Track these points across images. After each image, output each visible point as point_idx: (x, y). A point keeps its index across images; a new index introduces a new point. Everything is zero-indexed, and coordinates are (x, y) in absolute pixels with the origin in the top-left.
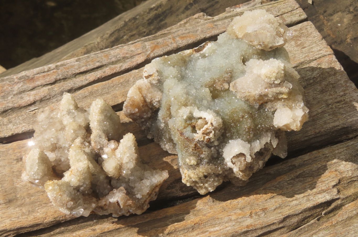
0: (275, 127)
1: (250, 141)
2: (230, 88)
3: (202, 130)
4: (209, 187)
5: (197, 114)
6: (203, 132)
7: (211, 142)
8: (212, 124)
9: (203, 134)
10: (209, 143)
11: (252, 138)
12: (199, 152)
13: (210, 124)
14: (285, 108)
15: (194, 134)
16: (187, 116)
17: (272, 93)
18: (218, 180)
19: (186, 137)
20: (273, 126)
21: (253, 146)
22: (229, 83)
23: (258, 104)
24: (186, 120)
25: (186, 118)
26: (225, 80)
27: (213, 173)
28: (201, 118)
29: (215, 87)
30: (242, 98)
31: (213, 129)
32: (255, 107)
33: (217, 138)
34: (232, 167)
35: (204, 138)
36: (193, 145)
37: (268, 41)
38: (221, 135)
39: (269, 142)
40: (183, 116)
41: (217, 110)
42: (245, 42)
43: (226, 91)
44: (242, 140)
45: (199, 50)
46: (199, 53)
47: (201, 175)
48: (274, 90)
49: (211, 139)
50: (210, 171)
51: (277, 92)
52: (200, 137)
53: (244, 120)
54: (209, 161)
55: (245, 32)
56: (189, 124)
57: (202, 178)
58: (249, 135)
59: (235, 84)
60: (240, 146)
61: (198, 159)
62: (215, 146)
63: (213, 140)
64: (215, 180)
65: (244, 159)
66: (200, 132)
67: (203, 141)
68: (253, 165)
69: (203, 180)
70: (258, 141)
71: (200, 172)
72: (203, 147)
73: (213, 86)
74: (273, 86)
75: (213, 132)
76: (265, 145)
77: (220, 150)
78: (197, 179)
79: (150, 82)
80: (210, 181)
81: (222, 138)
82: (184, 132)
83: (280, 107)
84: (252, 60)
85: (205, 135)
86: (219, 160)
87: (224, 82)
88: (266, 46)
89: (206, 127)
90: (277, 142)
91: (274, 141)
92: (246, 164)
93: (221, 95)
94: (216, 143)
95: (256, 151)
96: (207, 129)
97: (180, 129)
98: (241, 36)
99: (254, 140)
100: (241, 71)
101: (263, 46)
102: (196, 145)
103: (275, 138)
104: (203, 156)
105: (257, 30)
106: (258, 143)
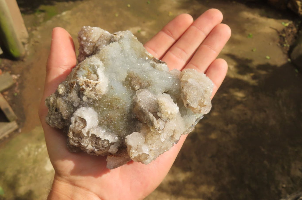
0: (125, 141)
1: (100, 124)
3: (88, 80)
4: (51, 120)
5: (100, 72)
6: (87, 81)
7: (82, 93)
8: (97, 84)
9: (85, 82)
10: (81, 92)
11: (104, 124)
12: (71, 89)
13: (96, 83)
14: (144, 136)
15: (82, 77)
16: (93, 64)
17: (148, 117)
18: (59, 123)
19: (76, 73)
20: (125, 138)
21: (98, 129)
22: (140, 88)
23: (135, 116)
24: (90, 66)
25: (91, 65)
26: (141, 84)
27: (61, 112)
28: (98, 76)
29: (132, 80)
30: (134, 101)
31: (93, 88)
32: (132, 115)
33: (88, 96)
34: (72, 122)
35: (82, 85)
36: (72, 81)
37: (190, 96)
38: (93, 99)
39: (110, 142)
40: (92, 62)
41: (113, 86)
42: (180, 85)
43: (134, 90)
44: (98, 117)
45: (156, 61)
46: (154, 62)
47: (55, 105)
48: (151, 115)
49: (85, 91)
50: (61, 108)
51: (151, 119)
52: (82, 82)
53: (116, 111)
54: (67, 102)
55: (187, 79)
56: (88, 70)
57: (54, 108)
58: (105, 120)
59: (141, 91)
60: (91, 117)
61: (65, 92)
62: (82, 100)
63: (85, 94)
64: (58, 120)
65: (82, 127)
66: (85, 79)
67: (80, 86)
68: (84, 139)
69: (53, 111)
70: (104, 131)
71: (56, 102)
72: (75, 89)
73: (132, 79)
74: (154, 114)
75: (91, 89)
76: (105, 140)
77: (82, 105)
78: (51, 105)
79: (111, 38)
80: (55, 116)
81: (91, 101)
82: (80, 70)
83: (142, 132)
84: (169, 95)
85: (84, 84)
86: (73, 109)
87: (139, 84)
88: (186, 99)
89: (92, 81)
90: (114, 151)
91: (113, 148)
92: (80, 131)
93: (128, 87)
94: (84, 98)
95: (95, 133)
96: (90, 83)
97: (81, 66)
98: (183, 79)
99: (104, 128)
100: (154, 90)
101: (185, 97)
102: (74, 83)
103: (117, 147)
104: (69, 94)
105: (194, 85)
106: (103, 132)
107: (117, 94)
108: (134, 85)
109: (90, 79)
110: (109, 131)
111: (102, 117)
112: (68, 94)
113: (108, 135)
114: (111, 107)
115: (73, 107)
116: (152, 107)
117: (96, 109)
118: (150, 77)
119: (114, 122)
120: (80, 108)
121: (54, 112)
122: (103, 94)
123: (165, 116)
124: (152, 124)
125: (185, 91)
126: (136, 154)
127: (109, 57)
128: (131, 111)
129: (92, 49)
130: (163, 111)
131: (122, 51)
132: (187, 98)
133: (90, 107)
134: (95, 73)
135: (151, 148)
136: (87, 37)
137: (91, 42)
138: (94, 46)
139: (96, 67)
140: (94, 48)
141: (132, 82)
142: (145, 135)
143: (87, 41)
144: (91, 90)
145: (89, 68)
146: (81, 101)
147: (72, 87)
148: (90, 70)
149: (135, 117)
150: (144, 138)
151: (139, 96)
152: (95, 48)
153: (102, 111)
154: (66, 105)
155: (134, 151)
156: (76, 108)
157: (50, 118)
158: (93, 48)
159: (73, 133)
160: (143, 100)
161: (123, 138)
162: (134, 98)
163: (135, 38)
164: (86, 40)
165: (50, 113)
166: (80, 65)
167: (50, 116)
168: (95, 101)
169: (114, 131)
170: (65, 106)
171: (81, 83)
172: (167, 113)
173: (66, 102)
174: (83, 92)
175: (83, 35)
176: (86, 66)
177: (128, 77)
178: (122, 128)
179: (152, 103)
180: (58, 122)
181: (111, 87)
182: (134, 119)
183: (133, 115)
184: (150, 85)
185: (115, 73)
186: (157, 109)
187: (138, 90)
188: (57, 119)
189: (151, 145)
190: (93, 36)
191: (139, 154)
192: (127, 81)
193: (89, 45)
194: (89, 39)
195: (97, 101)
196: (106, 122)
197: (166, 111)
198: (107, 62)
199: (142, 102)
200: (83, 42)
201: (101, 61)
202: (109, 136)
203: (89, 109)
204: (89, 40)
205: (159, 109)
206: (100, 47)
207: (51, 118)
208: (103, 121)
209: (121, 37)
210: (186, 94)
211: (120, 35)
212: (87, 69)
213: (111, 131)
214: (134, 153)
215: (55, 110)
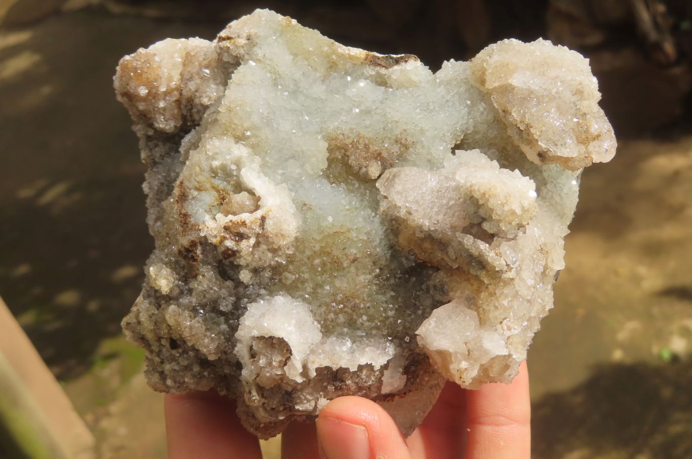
0: (417, 345)
1: (327, 330)
2: (380, 181)
3: (230, 217)
4: (170, 378)
5: (252, 177)
6: (230, 224)
7: (232, 263)
8: (263, 219)
9: (226, 228)
10: (227, 262)
11: (338, 325)
12: (191, 268)
13: (259, 216)
14: (469, 308)
15: (207, 217)
16: (222, 164)
17: (460, 247)
18: (199, 377)
19: (183, 212)
20: (414, 337)
21: (327, 347)
22: (384, 168)
23: (413, 257)
24: (214, 173)
25: (217, 167)
26: (380, 154)
27: (193, 346)
28: (251, 193)
29: (348, 156)
30: (389, 218)
31: (258, 236)
32: (403, 259)
33: (254, 265)
34: (242, 362)
35: (221, 242)
36: (185, 241)
37: (544, 129)
38: (270, 266)
39: (377, 367)
40: (213, 159)
41: (307, 203)
42: (491, 105)
43: (368, 182)
44: (312, 311)
45: (379, 62)
46: (378, 68)
47: (164, 331)
48: (468, 241)
49: (238, 255)
50: (186, 334)
51: (474, 251)
52: (215, 233)
53: (353, 269)
54: (198, 308)
55: (507, 79)
56: (213, 188)
57: (163, 342)
58: (336, 314)
59: (394, 176)
60: (293, 322)
61: (177, 282)
62: (238, 283)
63: (241, 263)
64: (191, 370)
65: (280, 362)
66: (223, 220)
67: (215, 247)
68: (300, 393)
69: (164, 350)
70: (349, 344)
71: (165, 320)
72: (205, 263)
73: (346, 150)
74: (474, 230)
75: (252, 241)
76: (361, 368)
77: (246, 300)
78: (150, 336)
79: (219, 54)
80: (179, 363)
81: (267, 274)
82: (190, 197)
83: (459, 298)
84: (477, 151)
85: (228, 236)
86: (227, 322)
87: (376, 158)
88: (531, 142)
89: (245, 217)
90: (398, 383)
91: (392, 377)
92: (280, 377)
93: (346, 181)
94: (245, 276)
95: (325, 363)
96: (244, 224)
97: (186, 183)
98: (492, 83)
99: (341, 335)
100: (429, 157)
101: (525, 135)
102: (193, 244)
103: (401, 370)
104: (194, 284)
105: (537, 88)
106: (344, 349)
107: (330, 219)
108: (360, 168)
109: (235, 214)
110: (362, 336)
111: (323, 309)
112: (191, 286)
113: (364, 348)
114: (335, 266)
115: (222, 313)
116: (457, 213)
117: (292, 290)
118: (397, 122)
119: (362, 306)
120: (246, 308)
121: (166, 352)
122: (292, 239)
123: (510, 223)
124: (481, 263)
125: (518, 120)
126: (473, 370)
127: (255, 119)
128: (394, 251)
129: (176, 111)
130: (499, 213)
131: (276, 81)
132: (536, 137)
133: (272, 293)
134: (239, 187)
135: (508, 333)
136: (149, 85)
137: (166, 94)
138: (178, 102)
139: (234, 167)
140: (182, 106)
141: (352, 161)
142: (472, 303)
143: (153, 95)
144: (257, 244)
145: (213, 180)
146: (236, 287)
147: (195, 260)
148: (220, 184)
149: (415, 262)
150: (475, 313)
151: (399, 197)
152: (186, 106)
153: (313, 289)
154: (201, 320)
155: (464, 365)
156: (232, 314)
157: (162, 373)
158: (179, 108)
159: (260, 389)
160: (417, 202)
161: (407, 339)
162: (383, 206)
163: (290, 22)
164: (149, 94)
165: (157, 359)
166: (182, 183)
167: (160, 369)
168: (276, 270)
169: (374, 332)
170: (197, 325)
171: (216, 236)
172: (513, 213)
173: (194, 310)
174: (231, 259)
175: (132, 84)
176: (201, 178)
177: (330, 150)
178: (393, 312)
179: (452, 202)
180: (194, 376)
181: (303, 208)
182: (411, 268)
183: (407, 259)
184: (407, 148)
185: (293, 157)
186: (475, 213)
187: (379, 176)
188: (187, 368)
189: (501, 323)
190: (165, 71)
191: (482, 366)
192: (333, 166)
193: (162, 104)
194: (157, 87)
195: (285, 268)
196: (340, 316)
197: (506, 208)
198: (256, 136)
199: (417, 211)
200: (143, 104)
201: (237, 142)
202: (367, 349)
203: (273, 302)
204: (158, 90)
205: (482, 212)
206: (201, 97)
207: (166, 372)
208: (332, 316)
209: (249, 39)
210: (528, 126)
211: (245, 35)
212: (208, 186)
213: (367, 334)
214: (466, 369)
215: (168, 345)
